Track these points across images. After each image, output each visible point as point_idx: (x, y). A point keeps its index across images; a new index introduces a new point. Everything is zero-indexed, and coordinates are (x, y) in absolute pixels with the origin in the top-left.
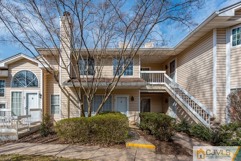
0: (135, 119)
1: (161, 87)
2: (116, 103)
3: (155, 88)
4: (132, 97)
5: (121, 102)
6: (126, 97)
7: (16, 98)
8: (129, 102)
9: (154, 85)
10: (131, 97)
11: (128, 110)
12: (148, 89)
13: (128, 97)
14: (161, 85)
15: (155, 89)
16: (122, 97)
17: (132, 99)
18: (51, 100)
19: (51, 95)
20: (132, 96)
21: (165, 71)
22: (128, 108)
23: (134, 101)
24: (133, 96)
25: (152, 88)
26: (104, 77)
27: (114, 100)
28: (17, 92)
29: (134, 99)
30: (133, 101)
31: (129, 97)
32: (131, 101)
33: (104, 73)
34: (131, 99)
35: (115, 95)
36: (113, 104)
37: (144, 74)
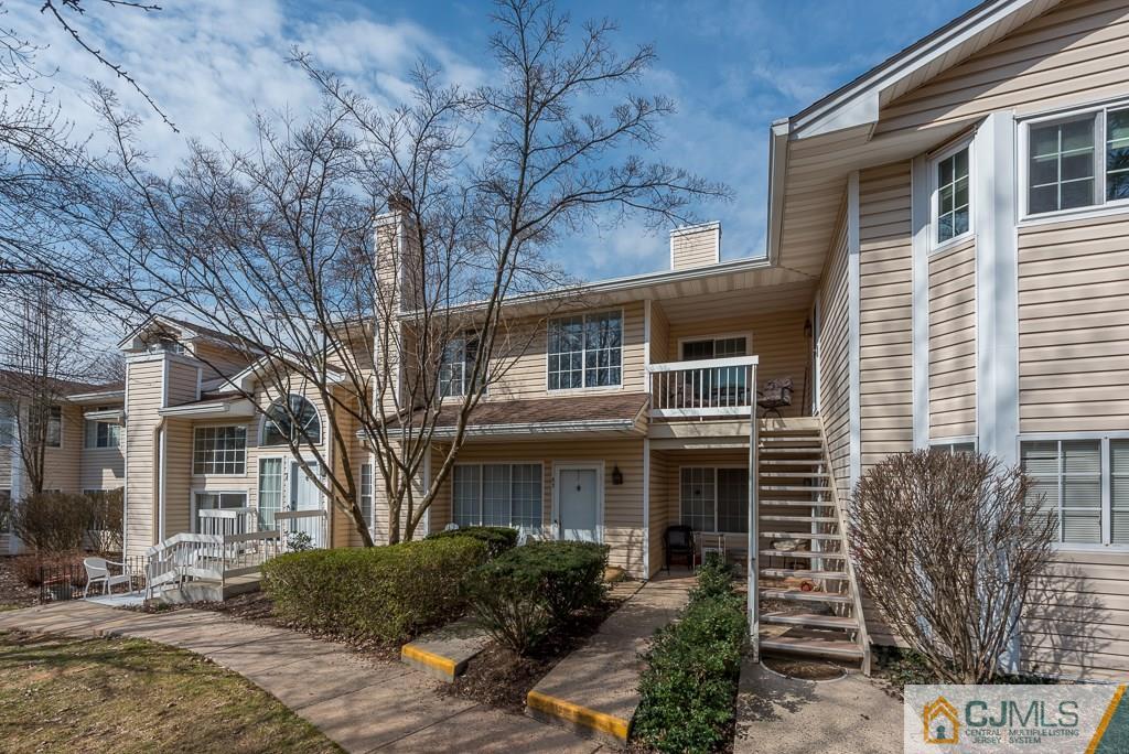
0: (629, 556)
1: (740, 427)
2: (556, 492)
3: (713, 430)
4: (616, 468)
5: (579, 488)
6: (594, 471)
7: (271, 478)
8: (606, 488)
9: (705, 418)
10: (611, 471)
11: (603, 520)
12: (677, 436)
13: (601, 469)
14: (737, 417)
15: (710, 435)
16: (578, 471)
17: (617, 477)
18: (363, 481)
19: (363, 466)
20: (613, 465)
21: (757, 357)
22: (601, 512)
23: (624, 485)
24: (619, 465)
25: (698, 432)
26: (516, 396)
27: (551, 481)
28: (271, 460)
29: (625, 478)
30: (619, 486)
31: (606, 468)
32: (611, 485)
33: (518, 383)
34: (610, 478)
35: (554, 462)
36: (548, 498)
37: (664, 374)
